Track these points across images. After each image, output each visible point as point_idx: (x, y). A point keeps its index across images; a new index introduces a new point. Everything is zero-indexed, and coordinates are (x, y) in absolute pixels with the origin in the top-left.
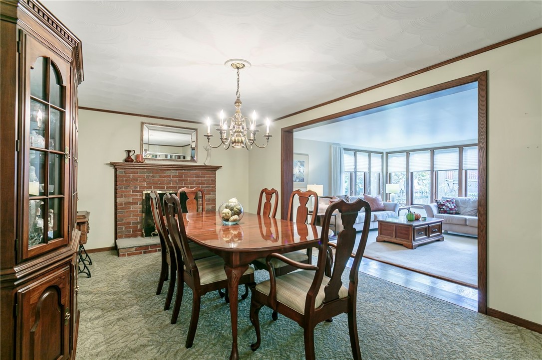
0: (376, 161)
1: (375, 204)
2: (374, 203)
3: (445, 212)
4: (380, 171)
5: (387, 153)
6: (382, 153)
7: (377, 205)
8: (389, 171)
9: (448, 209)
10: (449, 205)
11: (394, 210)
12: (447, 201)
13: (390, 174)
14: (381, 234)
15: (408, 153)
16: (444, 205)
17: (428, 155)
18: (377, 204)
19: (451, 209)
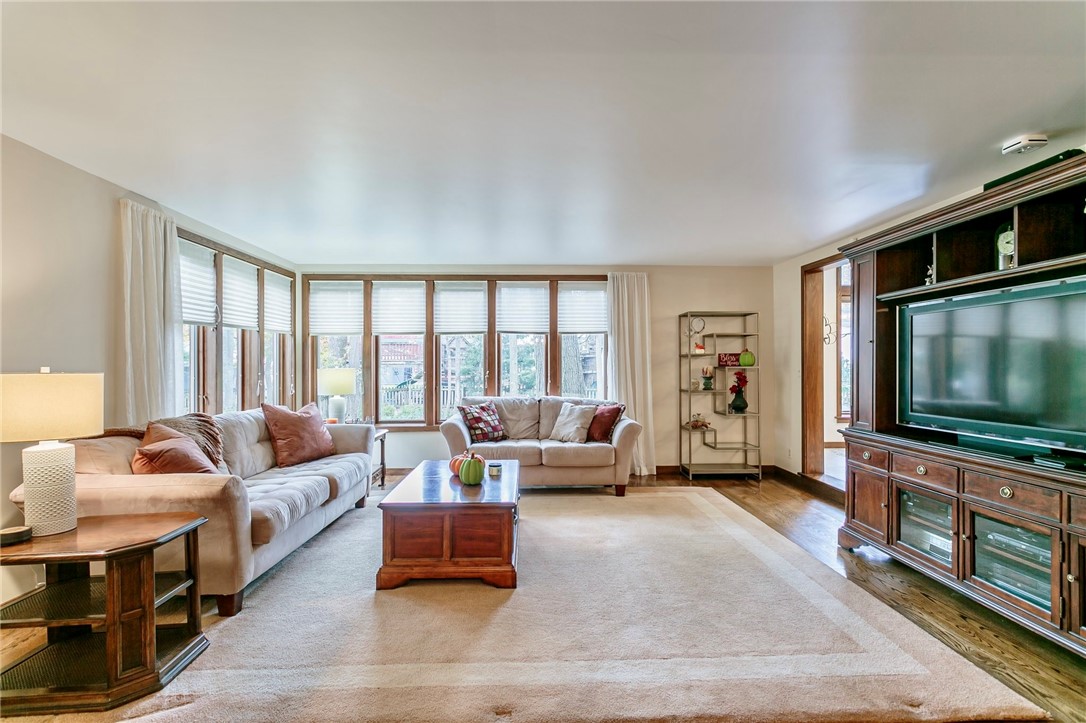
0: (278, 297)
1: (307, 436)
2: (302, 434)
3: (485, 437)
4: (286, 328)
5: (307, 278)
6: (292, 275)
7: (314, 439)
8: (313, 331)
9: (490, 429)
10: (489, 419)
11: (364, 449)
12: (483, 408)
13: (314, 339)
14: (394, 556)
15: (368, 281)
16: (478, 420)
17: (417, 294)
18: (315, 435)
19: (495, 429)
